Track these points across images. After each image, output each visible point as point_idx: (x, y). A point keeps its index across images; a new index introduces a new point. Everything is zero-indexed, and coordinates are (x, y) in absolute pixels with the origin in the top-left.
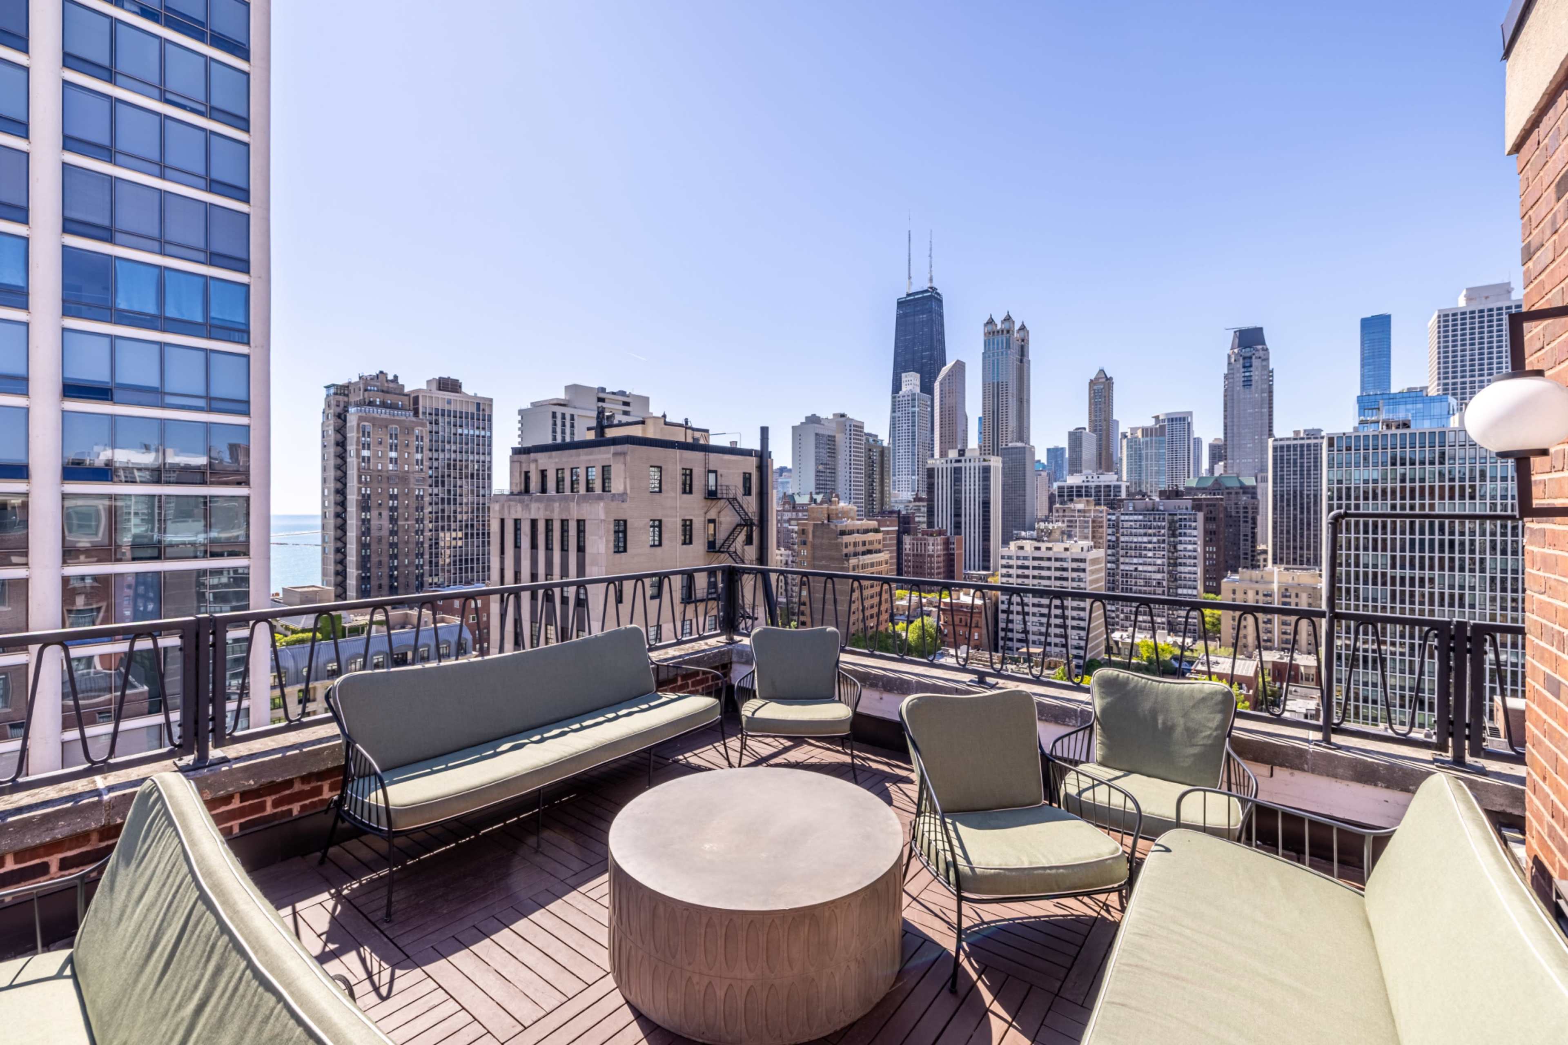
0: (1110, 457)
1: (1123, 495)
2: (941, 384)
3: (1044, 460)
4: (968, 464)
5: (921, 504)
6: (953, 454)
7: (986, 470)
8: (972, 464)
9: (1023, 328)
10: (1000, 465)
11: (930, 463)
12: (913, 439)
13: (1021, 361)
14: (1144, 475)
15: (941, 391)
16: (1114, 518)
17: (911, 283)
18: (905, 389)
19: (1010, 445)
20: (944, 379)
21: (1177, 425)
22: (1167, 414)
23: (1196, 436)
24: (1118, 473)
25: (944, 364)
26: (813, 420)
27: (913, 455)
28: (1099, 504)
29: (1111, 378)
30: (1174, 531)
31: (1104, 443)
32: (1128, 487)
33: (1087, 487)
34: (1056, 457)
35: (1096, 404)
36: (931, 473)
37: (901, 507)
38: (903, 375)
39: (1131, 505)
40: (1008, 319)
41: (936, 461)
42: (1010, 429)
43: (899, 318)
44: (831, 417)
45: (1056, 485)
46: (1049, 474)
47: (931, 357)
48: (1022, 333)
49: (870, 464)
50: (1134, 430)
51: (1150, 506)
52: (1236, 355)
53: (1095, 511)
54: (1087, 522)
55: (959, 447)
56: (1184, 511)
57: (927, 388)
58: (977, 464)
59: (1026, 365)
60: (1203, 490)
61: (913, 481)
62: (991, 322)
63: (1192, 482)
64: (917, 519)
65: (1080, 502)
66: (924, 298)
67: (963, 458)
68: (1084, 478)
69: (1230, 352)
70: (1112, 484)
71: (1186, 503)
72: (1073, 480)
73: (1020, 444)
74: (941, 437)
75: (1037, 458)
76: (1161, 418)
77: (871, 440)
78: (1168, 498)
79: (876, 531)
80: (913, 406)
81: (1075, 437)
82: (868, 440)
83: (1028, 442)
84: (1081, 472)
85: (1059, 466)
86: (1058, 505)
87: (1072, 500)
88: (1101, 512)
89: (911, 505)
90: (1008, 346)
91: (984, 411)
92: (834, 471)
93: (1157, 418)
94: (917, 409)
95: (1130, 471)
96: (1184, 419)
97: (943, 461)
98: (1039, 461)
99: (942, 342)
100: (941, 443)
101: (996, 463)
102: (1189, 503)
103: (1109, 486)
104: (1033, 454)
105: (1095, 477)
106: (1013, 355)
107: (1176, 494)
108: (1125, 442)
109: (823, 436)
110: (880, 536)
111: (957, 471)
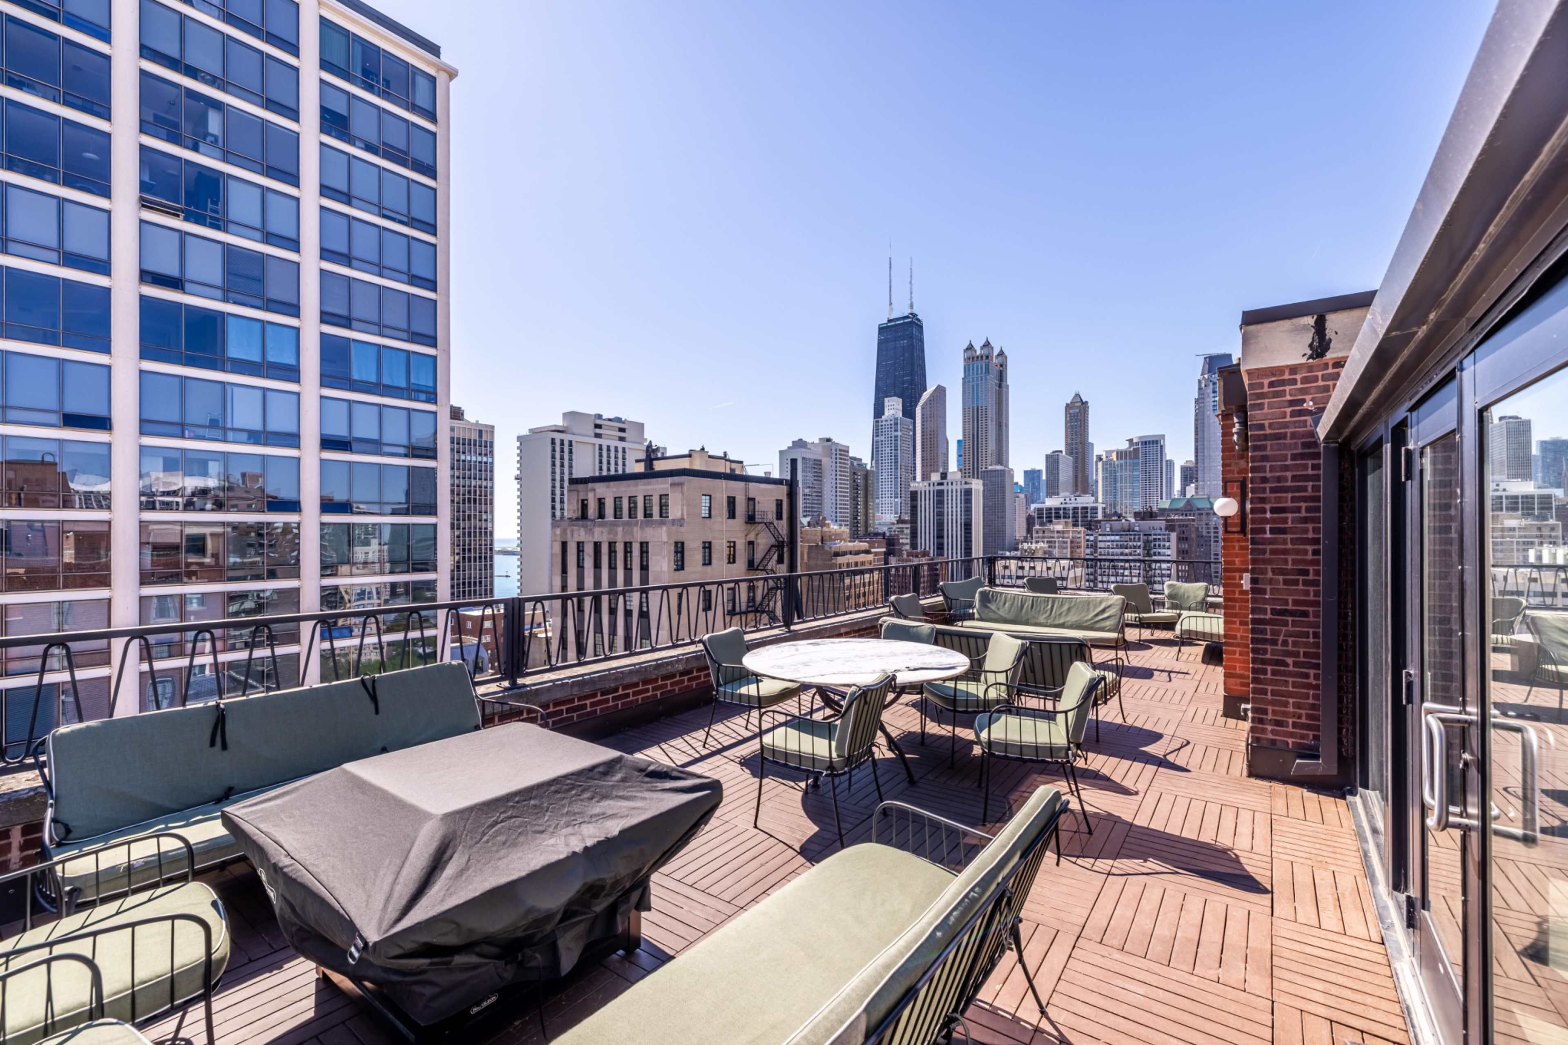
0: (1085, 479)
1: (1100, 516)
2: (923, 408)
3: (1021, 482)
4: (950, 487)
5: (904, 526)
6: (935, 477)
7: (968, 493)
8: (954, 487)
9: (1001, 354)
10: (981, 488)
11: (914, 486)
12: (896, 462)
13: (1000, 386)
14: (1119, 496)
15: (923, 415)
16: (1092, 538)
17: (892, 309)
18: (888, 413)
19: (990, 468)
20: (926, 403)
21: (1150, 448)
22: (1140, 438)
23: (1168, 458)
24: (1094, 494)
25: (925, 390)
26: (800, 444)
27: (896, 478)
28: (1078, 526)
29: (1087, 403)
30: (1149, 551)
31: (1080, 465)
32: (1104, 509)
33: (1064, 509)
34: (1033, 479)
35: (1072, 427)
36: (914, 495)
37: (885, 529)
38: (886, 400)
39: (1108, 525)
40: (987, 345)
41: (919, 484)
42: (989, 452)
43: (880, 343)
44: (817, 441)
45: (1033, 506)
46: (1026, 496)
47: (912, 382)
48: (1000, 359)
49: (855, 488)
50: (1109, 453)
51: (1126, 527)
52: (1206, 380)
53: (1073, 532)
54: (1066, 543)
55: (941, 470)
56: (1159, 532)
57: (908, 412)
58: (959, 487)
59: (1004, 389)
60: (1176, 511)
61: (896, 504)
62: (970, 348)
63: (1165, 504)
64: (901, 541)
65: (1058, 523)
66: (904, 323)
67: (945, 481)
68: (1062, 500)
69: (1199, 377)
70: (1090, 505)
71: (1160, 523)
72: (1051, 502)
73: (999, 467)
74: (923, 460)
75: (1015, 480)
76: (1135, 441)
77: (855, 463)
78: (1143, 519)
79: (867, 552)
80: (896, 431)
81: (1052, 460)
82: (852, 464)
83: (1007, 466)
84: (1058, 494)
85: (1036, 488)
86: (1037, 527)
87: (1051, 522)
88: (1079, 533)
89: (894, 527)
90: (988, 371)
91: (964, 435)
92: (820, 494)
93: (1131, 441)
94: (899, 433)
95: (1105, 493)
96: (1157, 442)
97: (926, 483)
98: (1017, 483)
99: (923, 367)
100: (923, 466)
101: (977, 485)
102: (1163, 524)
103: (1086, 508)
104: (1012, 477)
105: (1073, 499)
106: (993, 380)
107: (1148, 515)
108: (1100, 464)
109: (810, 460)
110: (870, 557)
111: (940, 493)
